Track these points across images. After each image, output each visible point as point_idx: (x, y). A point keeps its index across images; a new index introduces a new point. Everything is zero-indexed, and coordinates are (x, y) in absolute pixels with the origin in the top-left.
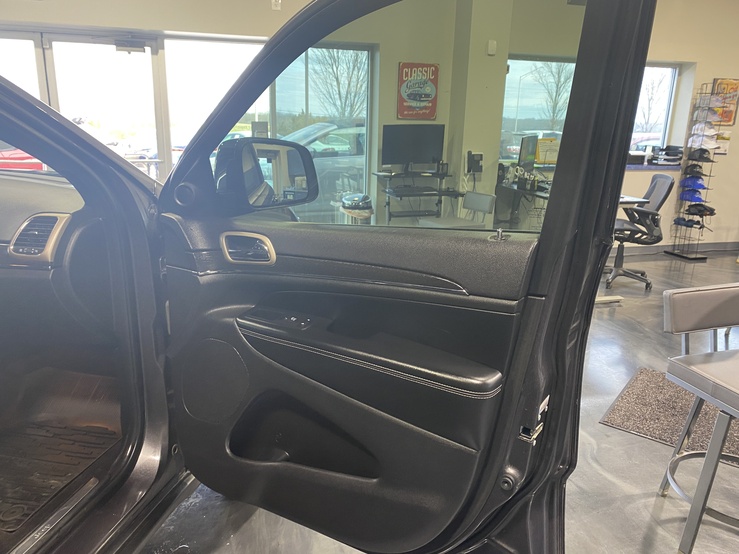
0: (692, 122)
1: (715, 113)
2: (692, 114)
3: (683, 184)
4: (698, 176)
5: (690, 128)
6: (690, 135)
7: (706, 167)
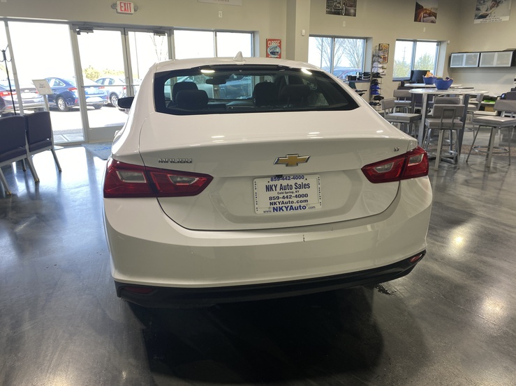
0: (373, 62)
1: (381, 58)
2: (373, 58)
3: (371, 88)
4: (377, 84)
5: (372, 64)
6: (372, 67)
7: (379, 80)
